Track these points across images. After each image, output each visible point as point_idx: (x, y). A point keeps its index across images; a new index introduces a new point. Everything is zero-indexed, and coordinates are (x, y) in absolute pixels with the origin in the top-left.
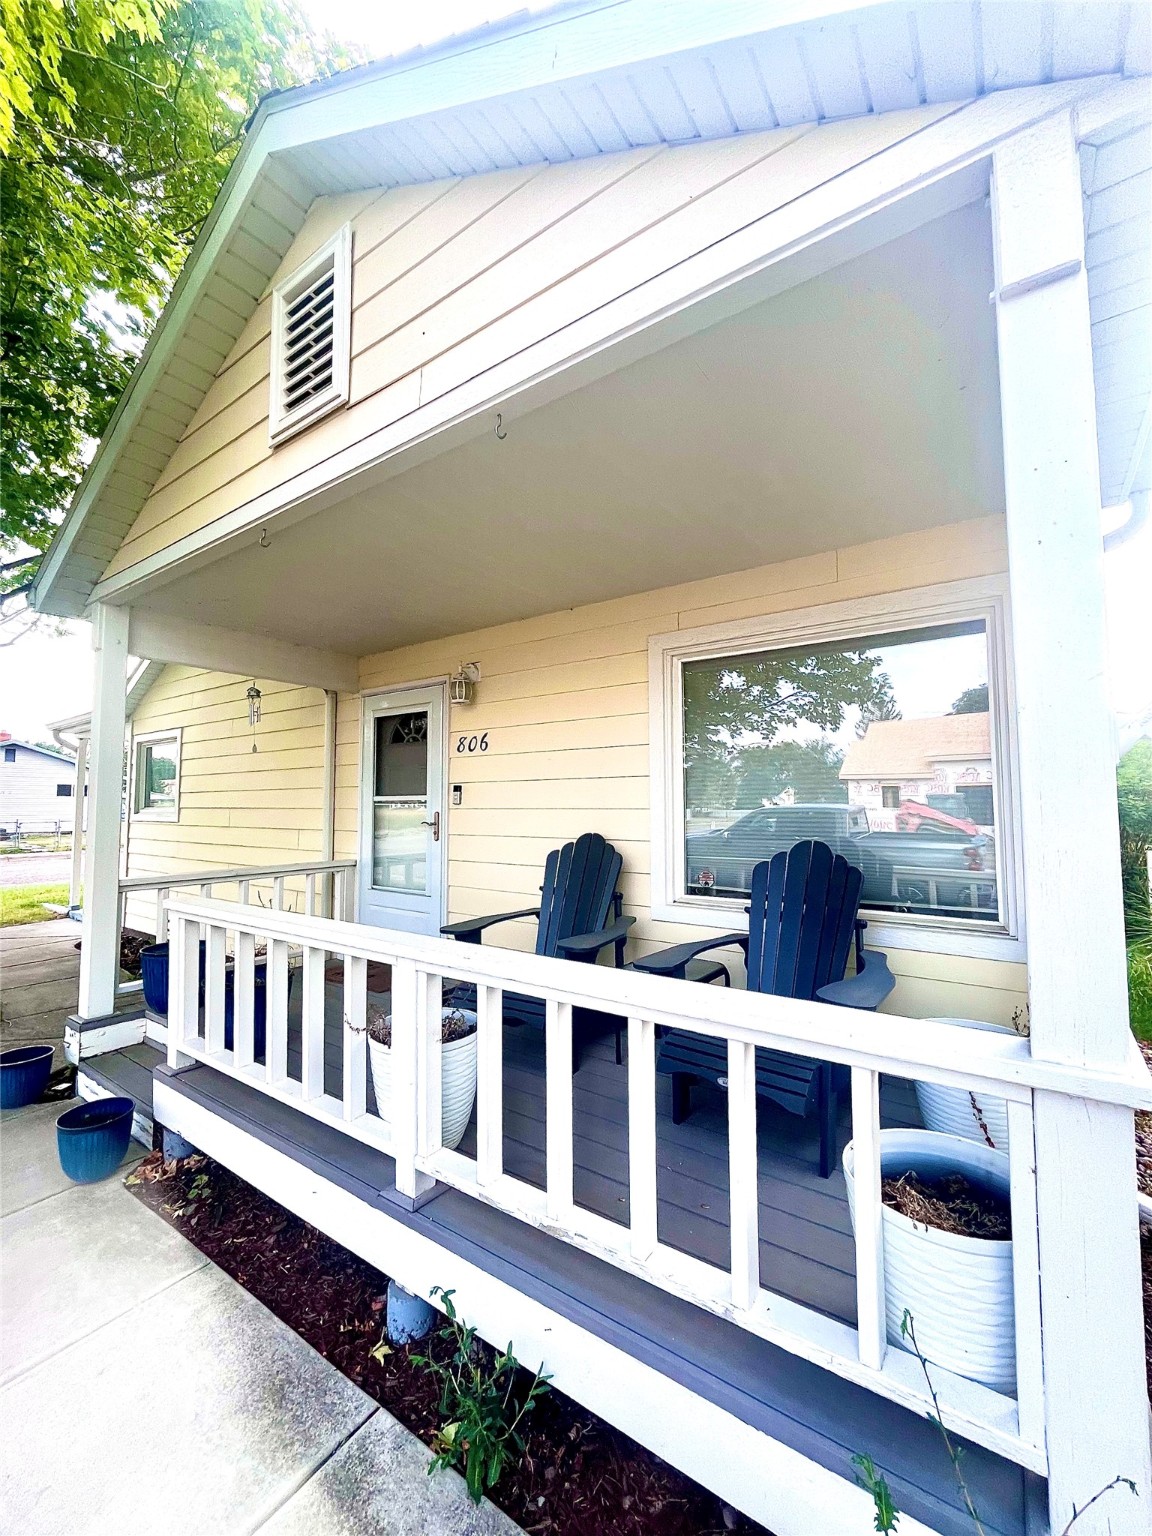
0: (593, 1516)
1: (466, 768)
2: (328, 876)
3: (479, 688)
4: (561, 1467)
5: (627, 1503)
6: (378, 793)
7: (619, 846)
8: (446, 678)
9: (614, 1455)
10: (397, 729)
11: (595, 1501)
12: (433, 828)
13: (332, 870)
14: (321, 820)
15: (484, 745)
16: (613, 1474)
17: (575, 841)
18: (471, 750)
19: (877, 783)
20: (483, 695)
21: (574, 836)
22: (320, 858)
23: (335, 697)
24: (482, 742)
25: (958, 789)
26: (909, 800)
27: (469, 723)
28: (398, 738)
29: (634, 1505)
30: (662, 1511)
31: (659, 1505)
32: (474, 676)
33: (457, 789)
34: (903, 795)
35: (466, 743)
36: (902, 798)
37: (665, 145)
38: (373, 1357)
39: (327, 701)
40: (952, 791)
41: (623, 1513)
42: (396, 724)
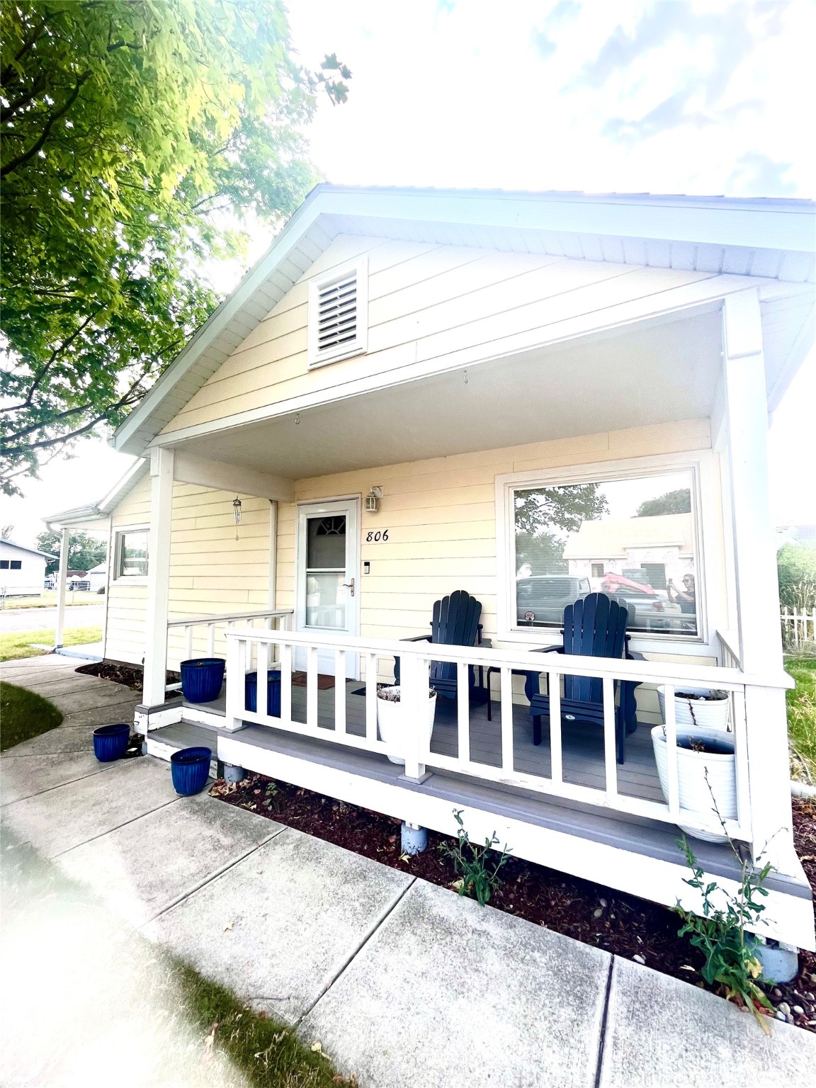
0: (539, 909)
1: (373, 551)
2: (272, 621)
3: (382, 502)
4: (517, 893)
5: (553, 903)
6: (309, 566)
7: (478, 599)
8: (359, 495)
9: (542, 886)
10: (321, 526)
11: (537, 903)
12: (350, 589)
13: (275, 616)
14: (268, 583)
15: (385, 537)
16: (543, 892)
17: (450, 595)
18: (376, 540)
19: (588, 561)
20: (384, 507)
21: (449, 593)
22: (268, 608)
23: (276, 504)
24: (384, 535)
25: (643, 566)
26: (610, 573)
27: (376, 523)
28: (321, 532)
29: (556, 904)
30: (570, 905)
31: (569, 902)
32: (379, 494)
33: (367, 564)
34: (606, 570)
35: (373, 536)
36: (605, 572)
37: (566, 258)
38: (402, 860)
39: (271, 508)
40: (639, 567)
41: (552, 907)
42: (320, 523)
